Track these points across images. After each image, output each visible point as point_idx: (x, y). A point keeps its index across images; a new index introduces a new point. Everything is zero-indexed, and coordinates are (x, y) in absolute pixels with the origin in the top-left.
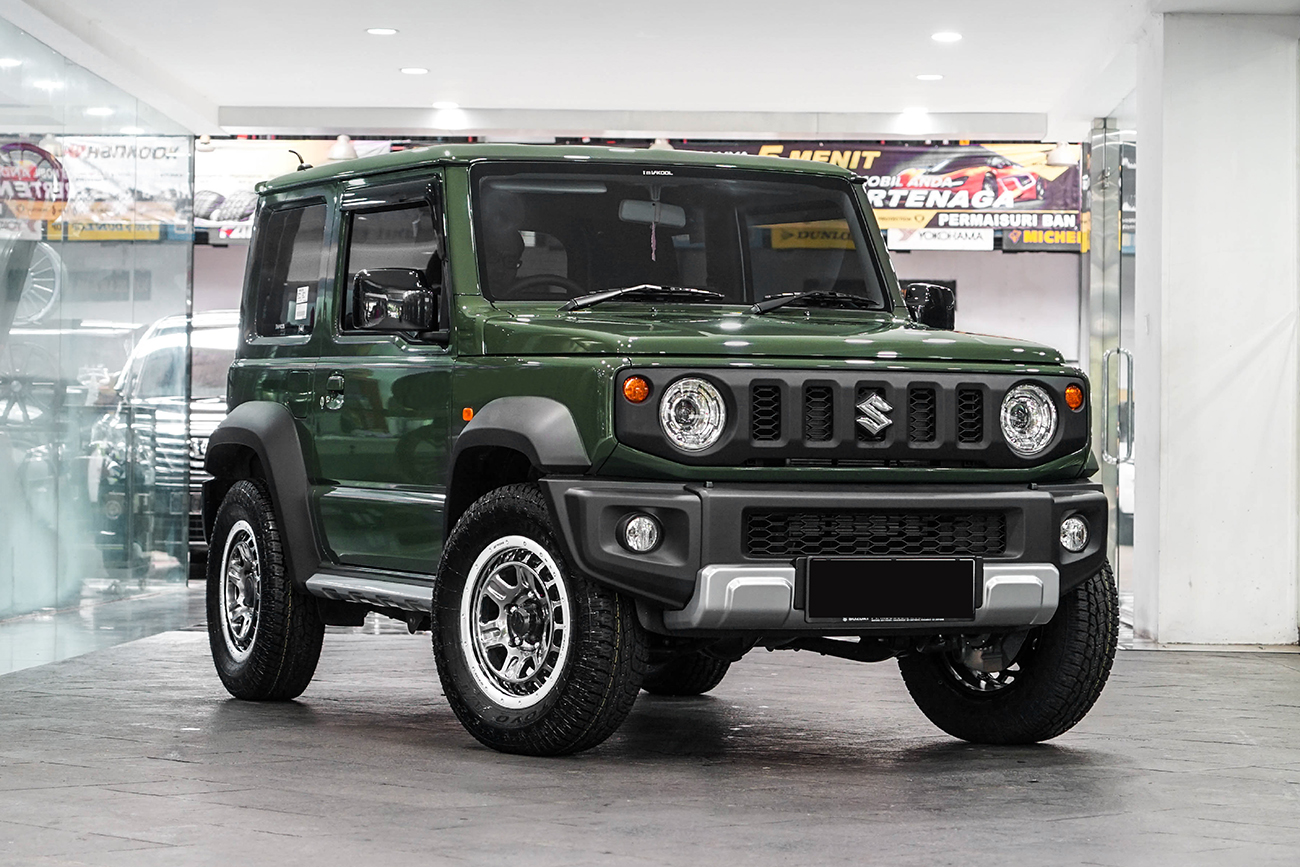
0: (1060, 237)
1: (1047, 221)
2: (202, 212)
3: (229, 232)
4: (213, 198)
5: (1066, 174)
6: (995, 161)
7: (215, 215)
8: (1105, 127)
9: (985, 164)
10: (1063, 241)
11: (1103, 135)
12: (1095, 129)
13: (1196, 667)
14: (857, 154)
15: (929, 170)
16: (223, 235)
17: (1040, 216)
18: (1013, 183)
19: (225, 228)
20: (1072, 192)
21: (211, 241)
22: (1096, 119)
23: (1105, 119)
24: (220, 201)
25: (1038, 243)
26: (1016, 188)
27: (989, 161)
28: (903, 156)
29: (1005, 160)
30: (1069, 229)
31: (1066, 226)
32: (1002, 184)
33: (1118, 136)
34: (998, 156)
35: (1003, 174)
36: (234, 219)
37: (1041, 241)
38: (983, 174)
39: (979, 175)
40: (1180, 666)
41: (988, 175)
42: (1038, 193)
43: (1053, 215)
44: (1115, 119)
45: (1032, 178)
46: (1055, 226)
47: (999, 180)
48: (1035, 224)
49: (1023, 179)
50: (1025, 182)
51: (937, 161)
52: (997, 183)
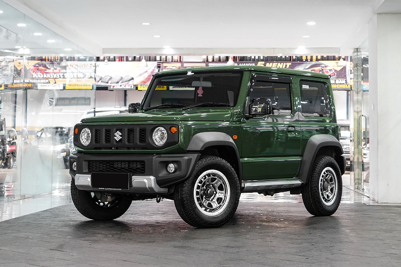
0: (341, 86)
1: (337, 82)
2: (106, 81)
3: (113, 87)
4: (109, 77)
5: (342, 69)
6: (323, 66)
7: (109, 82)
8: (357, 51)
9: (320, 66)
10: (342, 87)
11: (356, 54)
12: (354, 51)
13: (392, 211)
14: (285, 64)
15: (305, 68)
16: (112, 87)
17: (335, 80)
18: (328, 71)
19: (112, 86)
20: (344, 73)
21: (109, 89)
22: (354, 49)
23: (357, 49)
24: (111, 78)
25: (335, 88)
26: (329, 73)
27: (321, 65)
28: (297, 64)
29: (325, 65)
30: (344, 84)
31: (343, 83)
32: (325, 72)
33: (361, 54)
34: (324, 64)
35: (325, 69)
36: (115, 83)
37: (336, 87)
38: (319, 69)
39: (318, 69)
40: (387, 211)
41: (321, 69)
42: (335, 74)
43: (339, 80)
44: (360, 49)
45: (333, 70)
46: (340, 83)
47: (324, 70)
48: (334, 83)
49: (331, 70)
50: (331, 71)
51: (307, 66)
52: (323, 71)
